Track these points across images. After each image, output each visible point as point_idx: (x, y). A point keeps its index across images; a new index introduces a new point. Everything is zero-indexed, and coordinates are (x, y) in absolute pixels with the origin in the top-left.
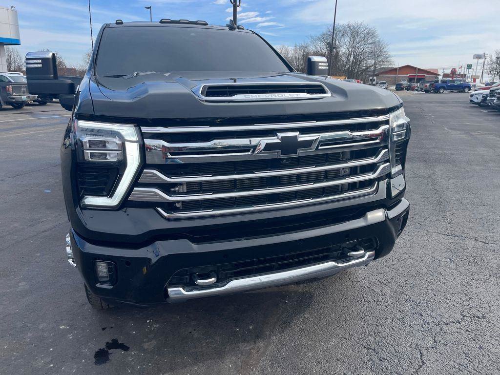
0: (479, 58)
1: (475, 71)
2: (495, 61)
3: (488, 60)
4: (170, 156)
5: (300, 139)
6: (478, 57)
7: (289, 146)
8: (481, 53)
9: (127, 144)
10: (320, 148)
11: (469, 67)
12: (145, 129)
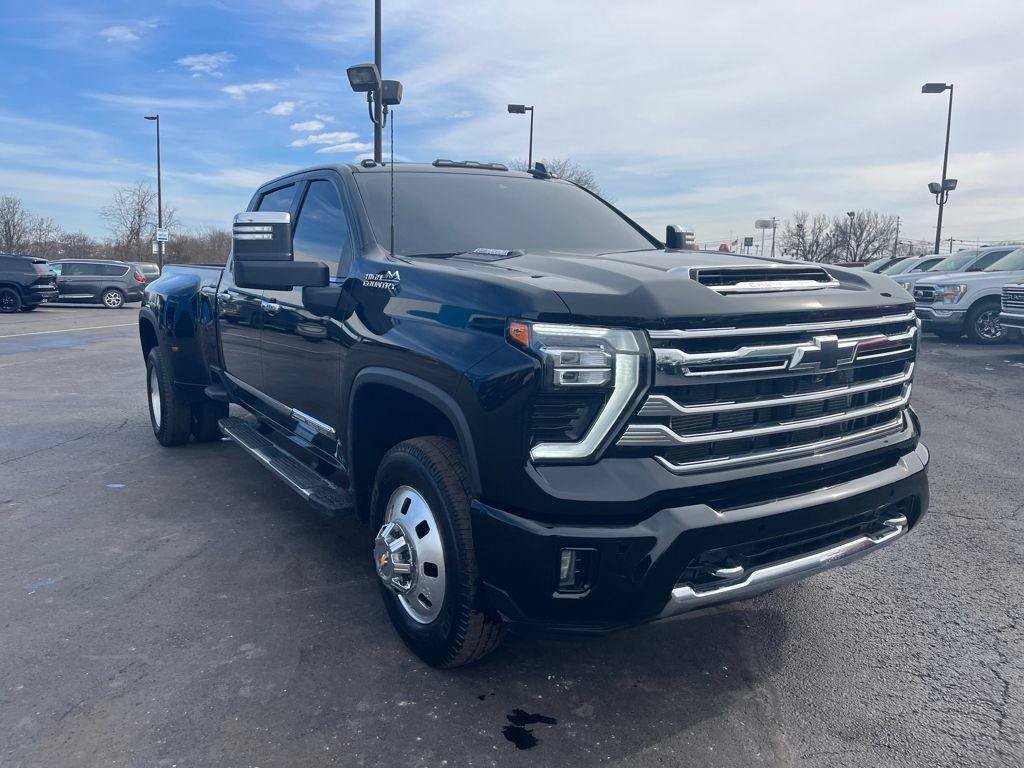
0: (766, 227)
1: (760, 248)
2: (795, 231)
3: (781, 230)
4: (690, 374)
5: (840, 346)
6: (764, 225)
7: (828, 355)
8: (767, 218)
9: (619, 357)
10: (858, 358)
11: (748, 242)
12: (655, 334)
